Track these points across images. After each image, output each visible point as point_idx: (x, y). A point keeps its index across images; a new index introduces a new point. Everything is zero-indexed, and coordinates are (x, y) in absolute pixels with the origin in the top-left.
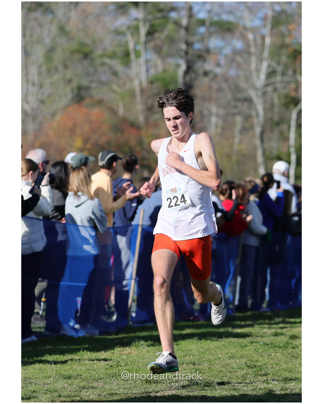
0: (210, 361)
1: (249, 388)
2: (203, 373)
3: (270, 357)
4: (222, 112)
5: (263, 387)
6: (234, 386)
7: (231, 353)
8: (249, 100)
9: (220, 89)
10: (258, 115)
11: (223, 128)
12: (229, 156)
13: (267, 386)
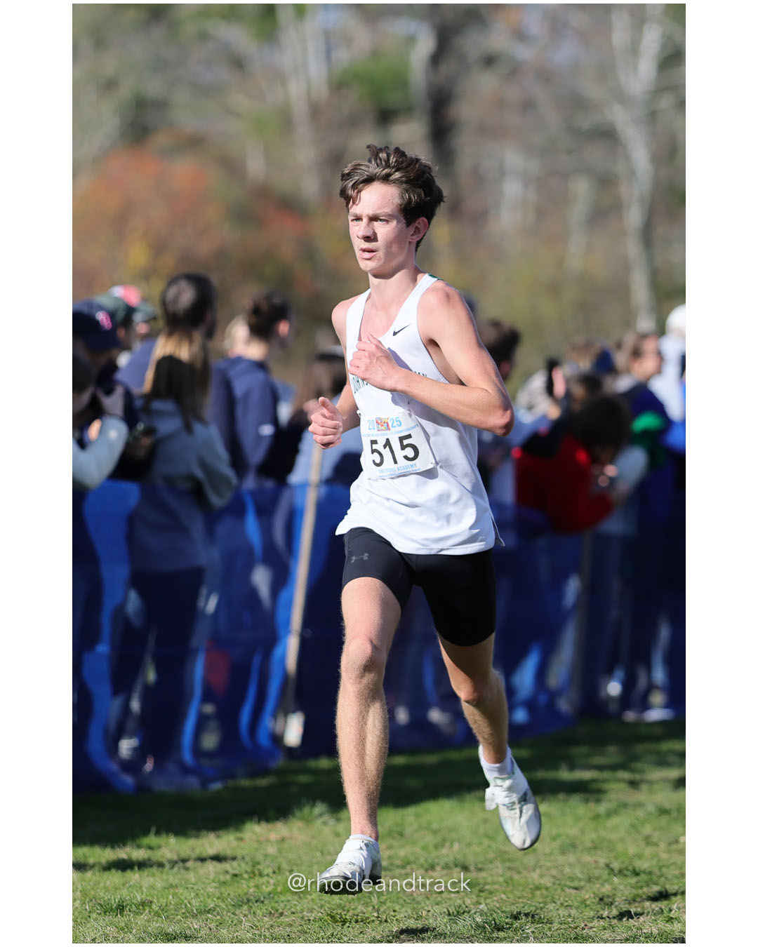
0: (510, 860)
1: (618, 935)
2: (491, 893)
3: (674, 847)
4: (534, 166)
5: (655, 931)
6: (576, 928)
7: (567, 836)
8: (607, 135)
9: (528, 105)
10: (632, 174)
11: (541, 213)
12: (554, 289)
13: (668, 927)
